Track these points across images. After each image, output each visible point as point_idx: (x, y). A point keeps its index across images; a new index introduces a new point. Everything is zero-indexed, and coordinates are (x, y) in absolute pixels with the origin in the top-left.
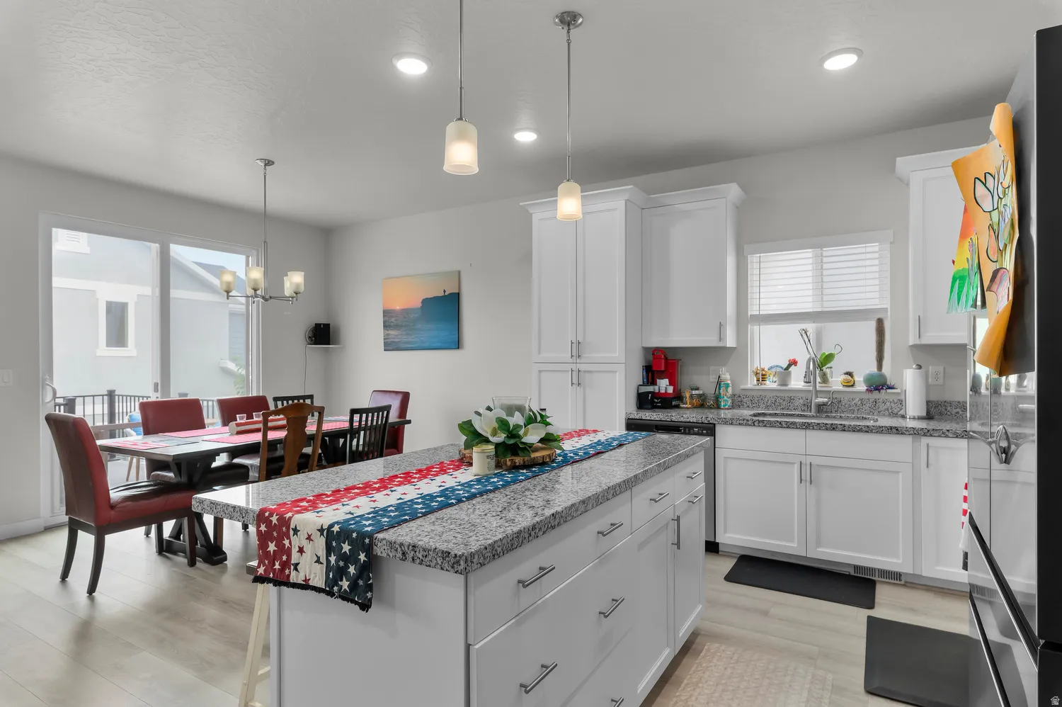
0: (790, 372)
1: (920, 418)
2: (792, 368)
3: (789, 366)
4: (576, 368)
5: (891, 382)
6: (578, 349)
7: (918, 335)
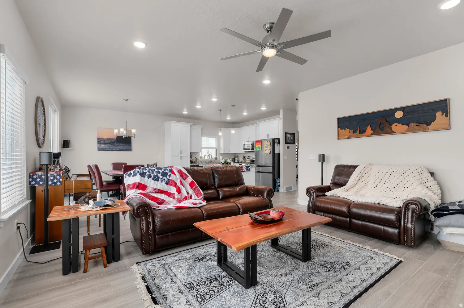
2: (205, 156)
4: (181, 156)
5: (218, 158)
6: (181, 152)
7: (224, 152)
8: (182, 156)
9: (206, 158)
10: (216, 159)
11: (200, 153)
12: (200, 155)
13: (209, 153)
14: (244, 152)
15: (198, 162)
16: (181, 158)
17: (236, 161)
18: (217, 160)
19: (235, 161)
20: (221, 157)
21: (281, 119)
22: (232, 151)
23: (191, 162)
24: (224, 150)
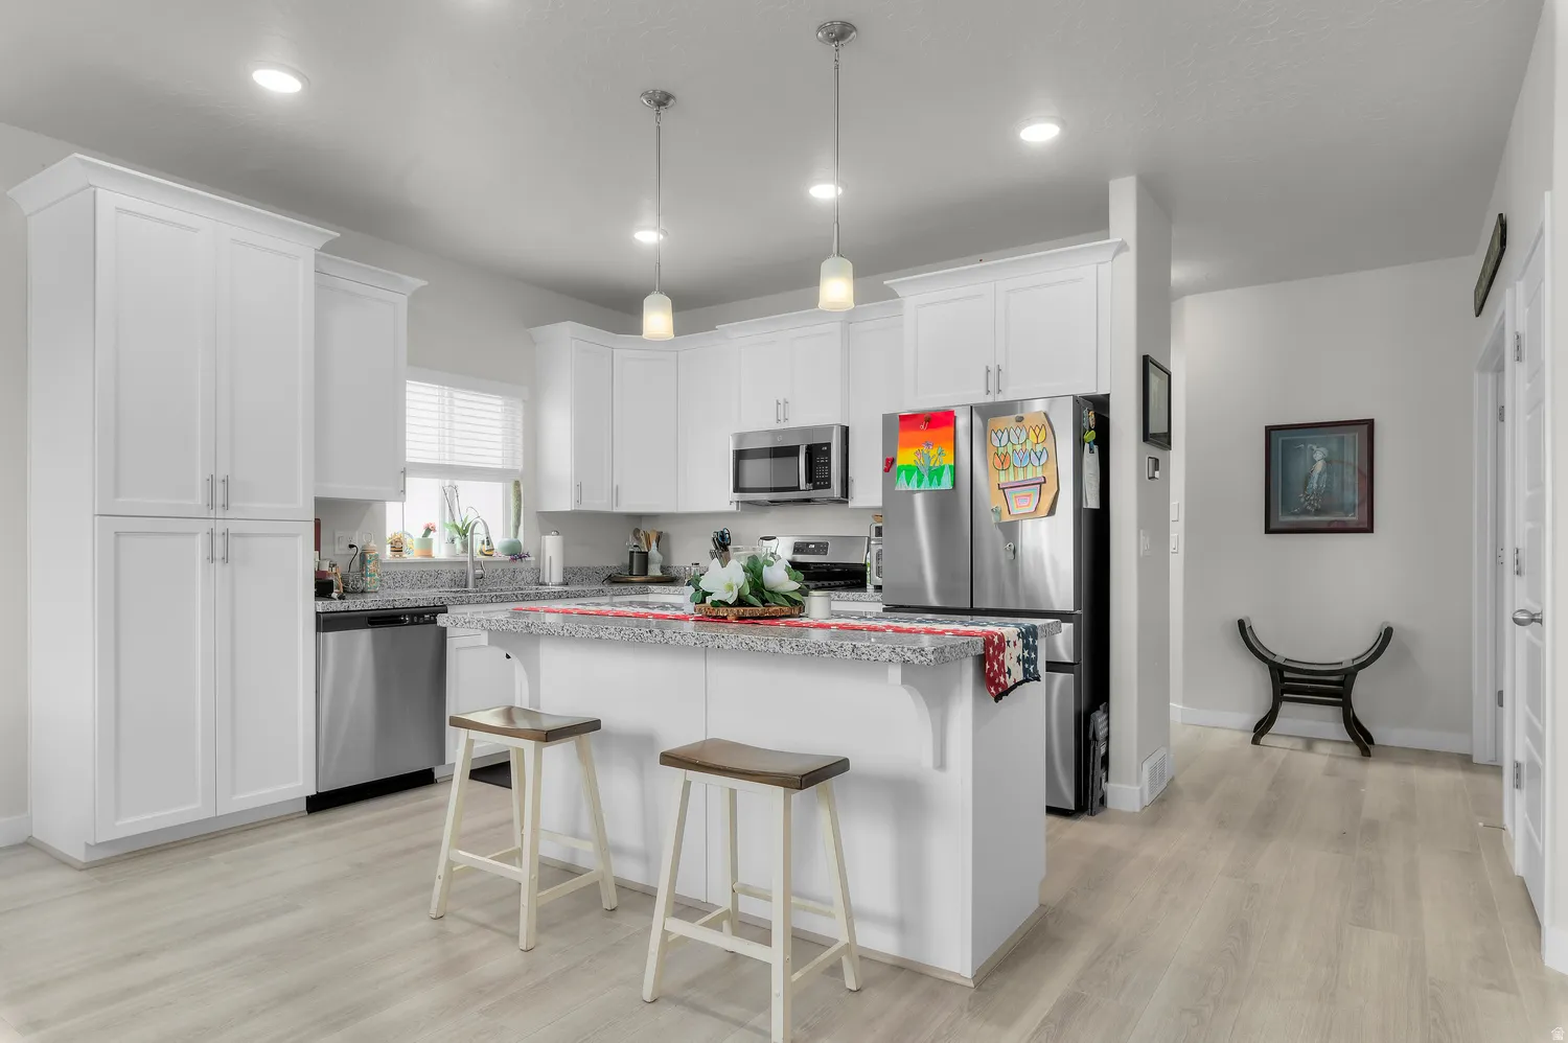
0: (431, 539)
1: (560, 585)
2: (432, 535)
3: (425, 535)
4: (220, 527)
5: (524, 550)
6: (220, 492)
7: (579, 501)
8: (234, 527)
9: (440, 551)
10: (516, 554)
11: (392, 509)
12: (392, 529)
13: (465, 514)
14: (733, 508)
15: (371, 582)
16: (222, 550)
17: (655, 571)
18: (518, 564)
19: (644, 570)
20: (552, 546)
21: (1122, 247)
22: (634, 502)
23: (323, 588)
24: (579, 486)
